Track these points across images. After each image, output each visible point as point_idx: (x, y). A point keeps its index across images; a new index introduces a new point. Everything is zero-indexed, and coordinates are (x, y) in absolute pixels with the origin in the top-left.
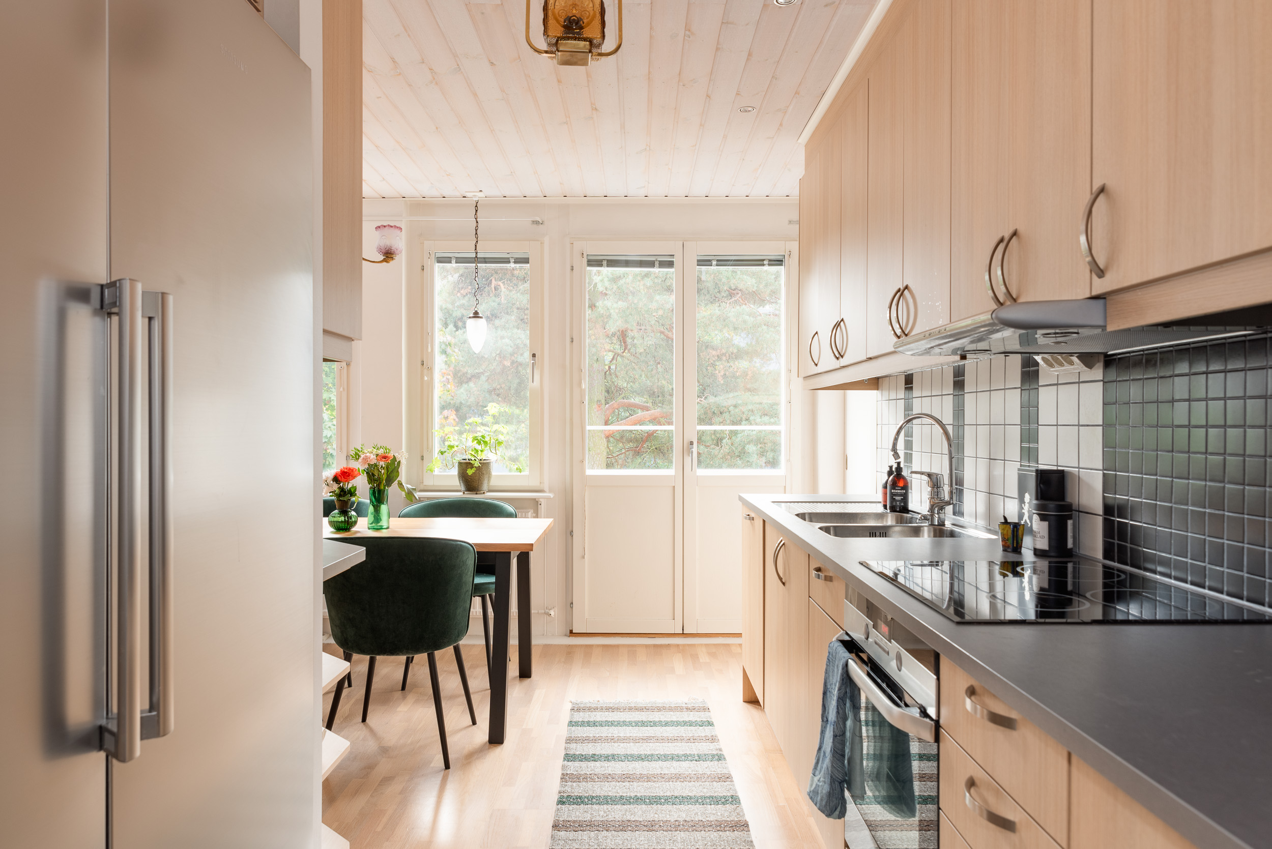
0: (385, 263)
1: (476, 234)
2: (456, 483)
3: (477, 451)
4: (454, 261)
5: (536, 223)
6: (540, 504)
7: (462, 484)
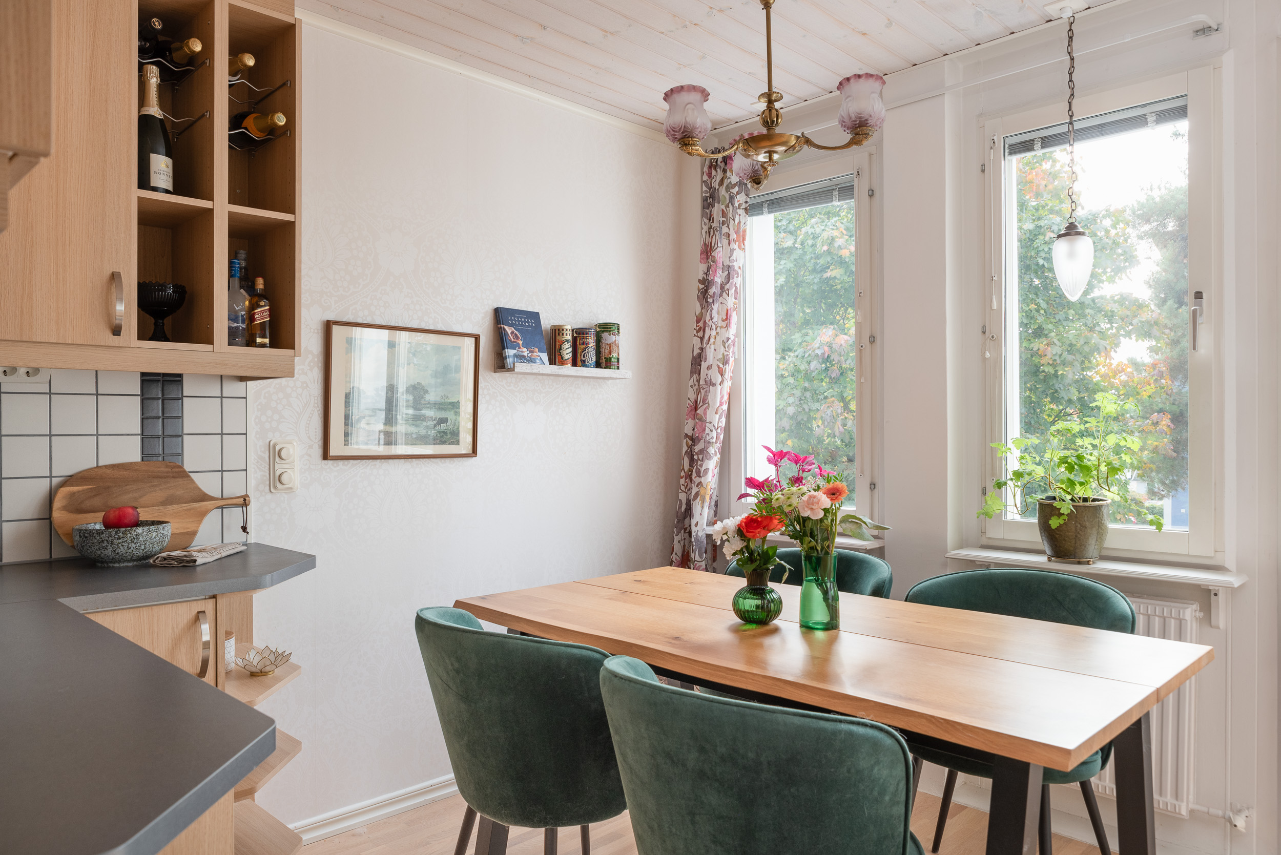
0: (854, 146)
1: (1071, 80)
2: (1036, 538)
3: (1071, 483)
4: (1038, 145)
5: (1204, 31)
6: (1216, 595)
7: (1045, 542)
